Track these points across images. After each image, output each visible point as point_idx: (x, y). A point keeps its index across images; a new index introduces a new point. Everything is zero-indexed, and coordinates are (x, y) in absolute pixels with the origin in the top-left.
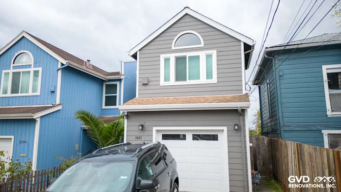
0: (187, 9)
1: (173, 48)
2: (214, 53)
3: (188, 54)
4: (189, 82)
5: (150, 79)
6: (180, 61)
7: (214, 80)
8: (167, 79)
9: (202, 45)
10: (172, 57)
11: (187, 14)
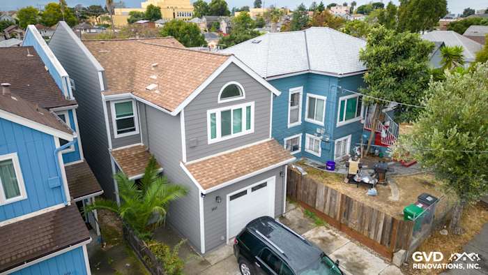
0: (232, 56)
1: (220, 101)
2: (252, 104)
3: (233, 108)
4: (233, 136)
5: (199, 140)
6: (225, 115)
7: (252, 130)
8: (214, 136)
9: (244, 97)
10: (218, 111)
11: (232, 63)
